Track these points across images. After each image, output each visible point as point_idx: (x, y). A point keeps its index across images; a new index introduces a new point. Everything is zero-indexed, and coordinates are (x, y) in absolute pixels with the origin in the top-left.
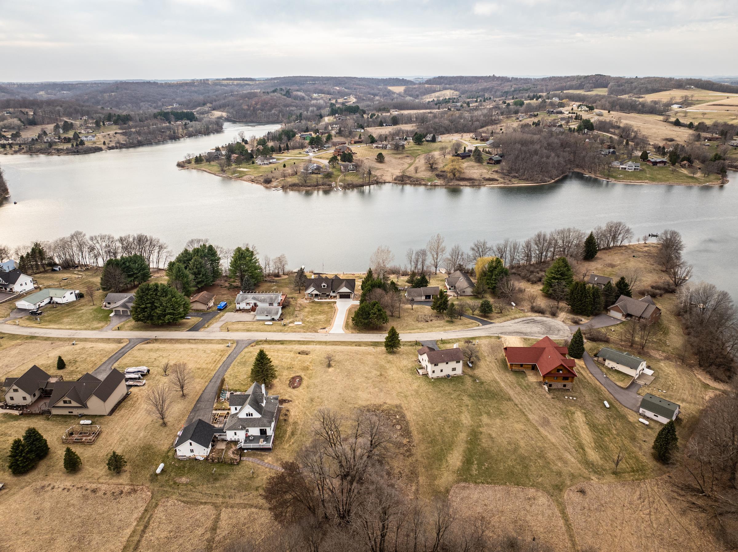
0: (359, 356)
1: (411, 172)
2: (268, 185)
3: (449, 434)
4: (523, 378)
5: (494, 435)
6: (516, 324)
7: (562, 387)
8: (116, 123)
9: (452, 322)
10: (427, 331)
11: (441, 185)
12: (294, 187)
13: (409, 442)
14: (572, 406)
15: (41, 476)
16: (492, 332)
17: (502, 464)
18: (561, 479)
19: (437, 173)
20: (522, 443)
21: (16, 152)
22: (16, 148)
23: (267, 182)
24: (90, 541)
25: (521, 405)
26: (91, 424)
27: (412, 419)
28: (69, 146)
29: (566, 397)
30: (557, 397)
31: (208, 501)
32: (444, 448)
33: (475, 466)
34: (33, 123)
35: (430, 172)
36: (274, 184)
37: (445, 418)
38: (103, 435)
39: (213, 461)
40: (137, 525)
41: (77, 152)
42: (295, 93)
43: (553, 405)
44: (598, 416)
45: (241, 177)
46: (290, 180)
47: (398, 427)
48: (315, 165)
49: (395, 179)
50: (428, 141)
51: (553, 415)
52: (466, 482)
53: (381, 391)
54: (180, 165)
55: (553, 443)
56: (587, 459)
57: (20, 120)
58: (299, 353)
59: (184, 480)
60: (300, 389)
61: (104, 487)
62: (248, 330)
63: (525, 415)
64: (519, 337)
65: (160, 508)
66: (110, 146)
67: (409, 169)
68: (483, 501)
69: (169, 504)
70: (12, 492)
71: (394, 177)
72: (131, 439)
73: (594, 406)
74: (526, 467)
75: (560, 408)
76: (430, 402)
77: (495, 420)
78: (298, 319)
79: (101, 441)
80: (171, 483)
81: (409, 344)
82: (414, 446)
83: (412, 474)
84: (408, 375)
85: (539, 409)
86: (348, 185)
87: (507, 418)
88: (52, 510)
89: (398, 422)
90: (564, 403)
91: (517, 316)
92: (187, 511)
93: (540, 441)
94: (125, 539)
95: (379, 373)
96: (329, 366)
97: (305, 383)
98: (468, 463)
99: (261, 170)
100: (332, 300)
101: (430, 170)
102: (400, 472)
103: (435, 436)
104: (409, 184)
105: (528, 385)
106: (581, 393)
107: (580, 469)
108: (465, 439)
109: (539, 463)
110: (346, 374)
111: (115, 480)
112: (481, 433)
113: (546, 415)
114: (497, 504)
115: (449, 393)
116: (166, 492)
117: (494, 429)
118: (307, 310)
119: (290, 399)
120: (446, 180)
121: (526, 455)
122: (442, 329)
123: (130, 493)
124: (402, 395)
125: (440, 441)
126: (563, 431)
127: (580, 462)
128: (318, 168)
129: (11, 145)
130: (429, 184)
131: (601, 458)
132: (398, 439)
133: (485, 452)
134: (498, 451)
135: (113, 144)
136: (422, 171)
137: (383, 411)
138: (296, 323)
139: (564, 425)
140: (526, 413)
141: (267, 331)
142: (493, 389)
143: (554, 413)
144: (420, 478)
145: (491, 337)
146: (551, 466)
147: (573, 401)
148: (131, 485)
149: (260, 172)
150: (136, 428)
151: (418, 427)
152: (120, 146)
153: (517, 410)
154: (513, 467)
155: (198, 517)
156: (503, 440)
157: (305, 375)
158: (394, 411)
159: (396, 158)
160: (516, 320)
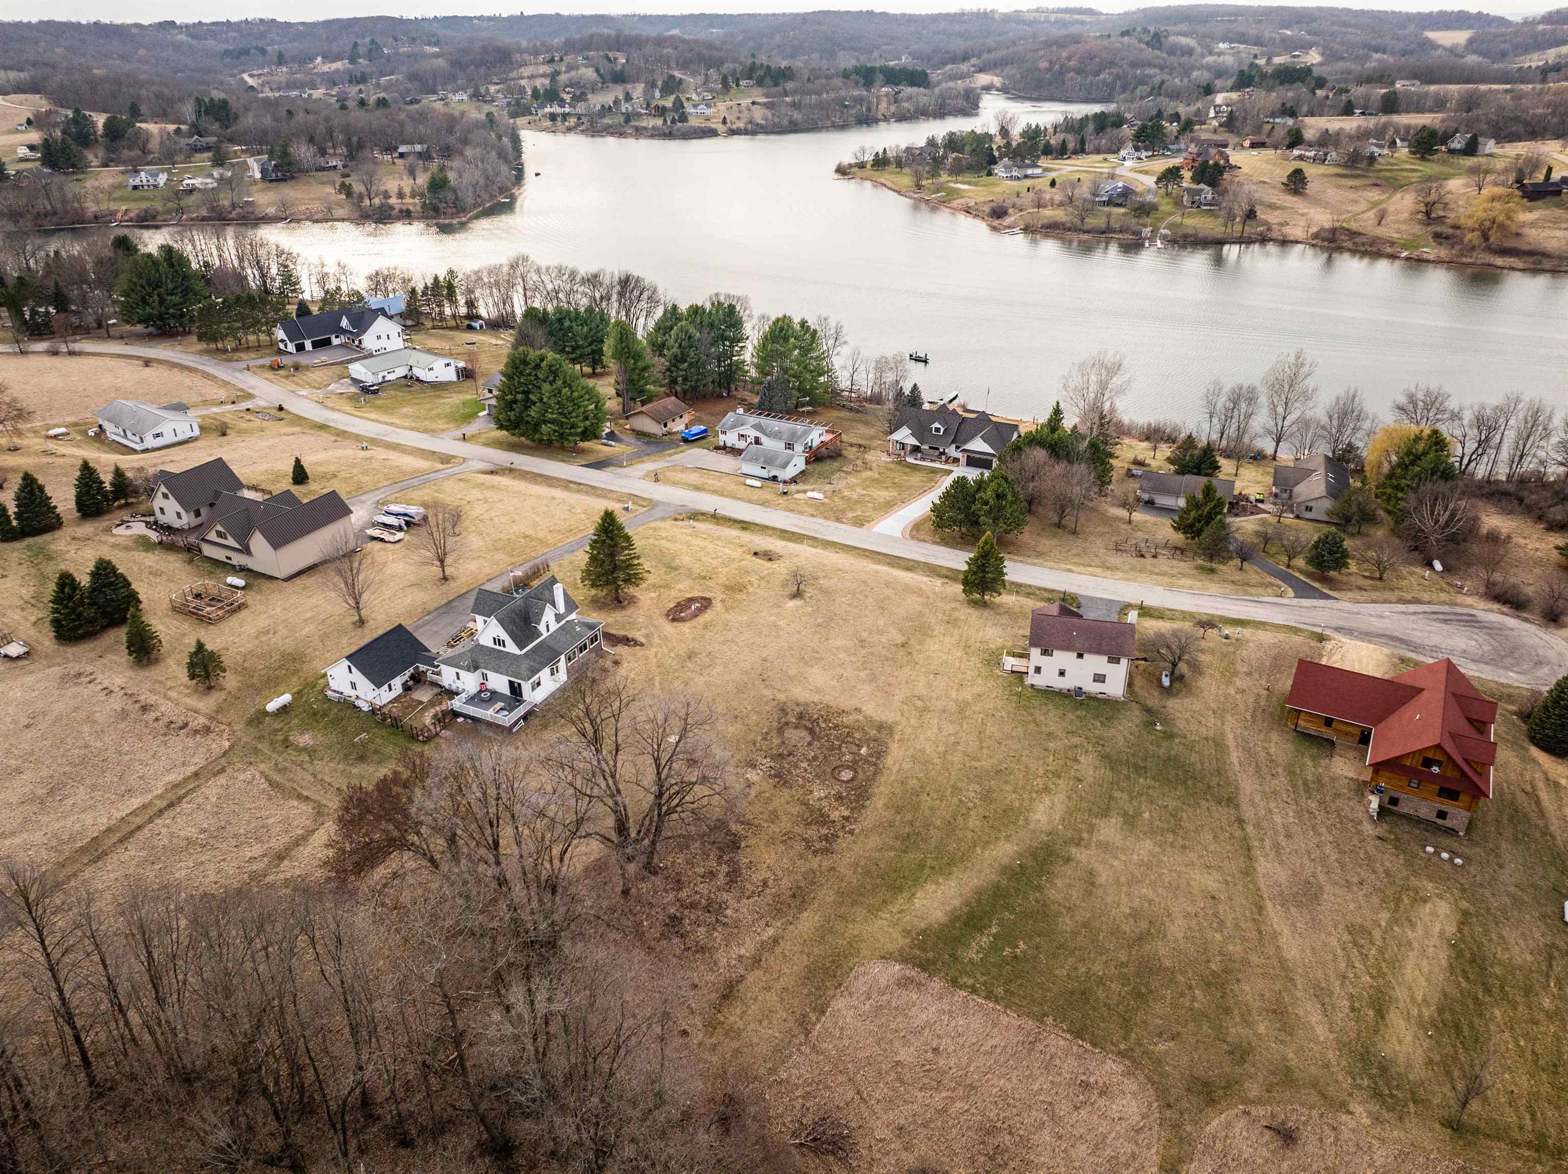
0: (887, 592)
1: (1366, 223)
2: (996, 223)
3: (970, 835)
4: (1313, 758)
5: (1102, 879)
6: (1403, 617)
7: (1432, 816)
8: (760, 83)
9: (1212, 571)
10: (1120, 575)
11: (1438, 262)
12: (1052, 229)
13: (846, 819)
14: (1431, 879)
15: (92, 655)
16: (1310, 621)
17: (1071, 960)
18: (1238, 1070)
19: (1439, 229)
20: (1177, 929)
21: (569, 129)
22: (572, 121)
23: (998, 213)
24: (66, 797)
25: (1258, 826)
26: (243, 588)
27: (897, 767)
28: (659, 122)
29: (1430, 849)
30: (1397, 839)
31: (315, 797)
32: (929, 862)
33: (985, 940)
34: (619, 78)
35: (1418, 227)
36: (1009, 220)
37: (990, 791)
38: (244, 614)
39: (384, 720)
40: (160, 797)
41: (668, 135)
42: (1172, 39)
43: (1369, 858)
44: (1511, 935)
45: (950, 201)
46: (1048, 213)
47: (846, 775)
48: (1120, 184)
49: (1316, 236)
50: (1452, 152)
51: (1348, 885)
52: (924, 969)
53: (873, 679)
54: (842, 171)
55: (1282, 962)
56: (1374, 1044)
57: (597, 71)
58: (756, 554)
59: (305, 739)
60: (685, 627)
61: (165, 707)
62: (697, 488)
63: (1250, 858)
64: (1386, 651)
65: (222, 780)
66: (734, 127)
67: (1365, 216)
68: (939, 1037)
69: (242, 777)
70: (32, 668)
71: (1314, 230)
72: (283, 632)
73: (1518, 903)
74: (1139, 995)
75: (1387, 873)
76: (981, 741)
77: (1138, 839)
78: (828, 487)
79: (233, 622)
80: (280, 737)
81: (1046, 595)
82: (851, 832)
83: (794, 896)
84: (975, 661)
85: (1309, 853)
86: (1185, 236)
87: (1183, 847)
88: (59, 718)
89: (855, 762)
90: (1409, 863)
91: (1426, 597)
92: (262, 803)
93: (1244, 939)
94: (119, 815)
95: (900, 639)
96: (797, 595)
97: (707, 616)
98: (966, 924)
99: (998, 189)
100: (947, 467)
101: (1420, 222)
102: (765, 883)
103: (927, 826)
104: (1349, 250)
105: (1319, 781)
106: (1495, 852)
107: (1327, 1066)
108: (1005, 861)
109: (1194, 999)
110: (820, 621)
111: (192, 702)
112: (1068, 860)
113: (1322, 878)
114: (970, 1061)
115: (1049, 734)
116: (256, 751)
117: (1116, 863)
118: (869, 473)
119: (643, 640)
120: (1458, 247)
121: (1167, 963)
122: (1166, 579)
123: (196, 732)
124: (919, 703)
125: (933, 843)
126: (1346, 937)
127: (1341, 1045)
128: (1127, 193)
129: (565, 116)
130: (1404, 254)
131: (1430, 1062)
132: (824, 803)
133: (1044, 912)
134: (1086, 924)
135: (741, 125)
136: (1397, 222)
137: (836, 727)
138: (810, 494)
139: (1368, 924)
140: (1256, 852)
141: (735, 498)
142: (1194, 758)
143: (1355, 880)
144: (805, 914)
145: (1296, 630)
146: (1227, 1023)
147: (1447, 866)
148: (212, 718)
149: (993, 193)
150: (308, 615)
151: (898, 791)
152: (752, 130)
153: (1232, 836)
154: (1101, 981)
155: (272, 820)
156: (1124, 899)
157: (723, 601)
158: (866, 733)
159: (1339, 187)
160: (1412, 608)
